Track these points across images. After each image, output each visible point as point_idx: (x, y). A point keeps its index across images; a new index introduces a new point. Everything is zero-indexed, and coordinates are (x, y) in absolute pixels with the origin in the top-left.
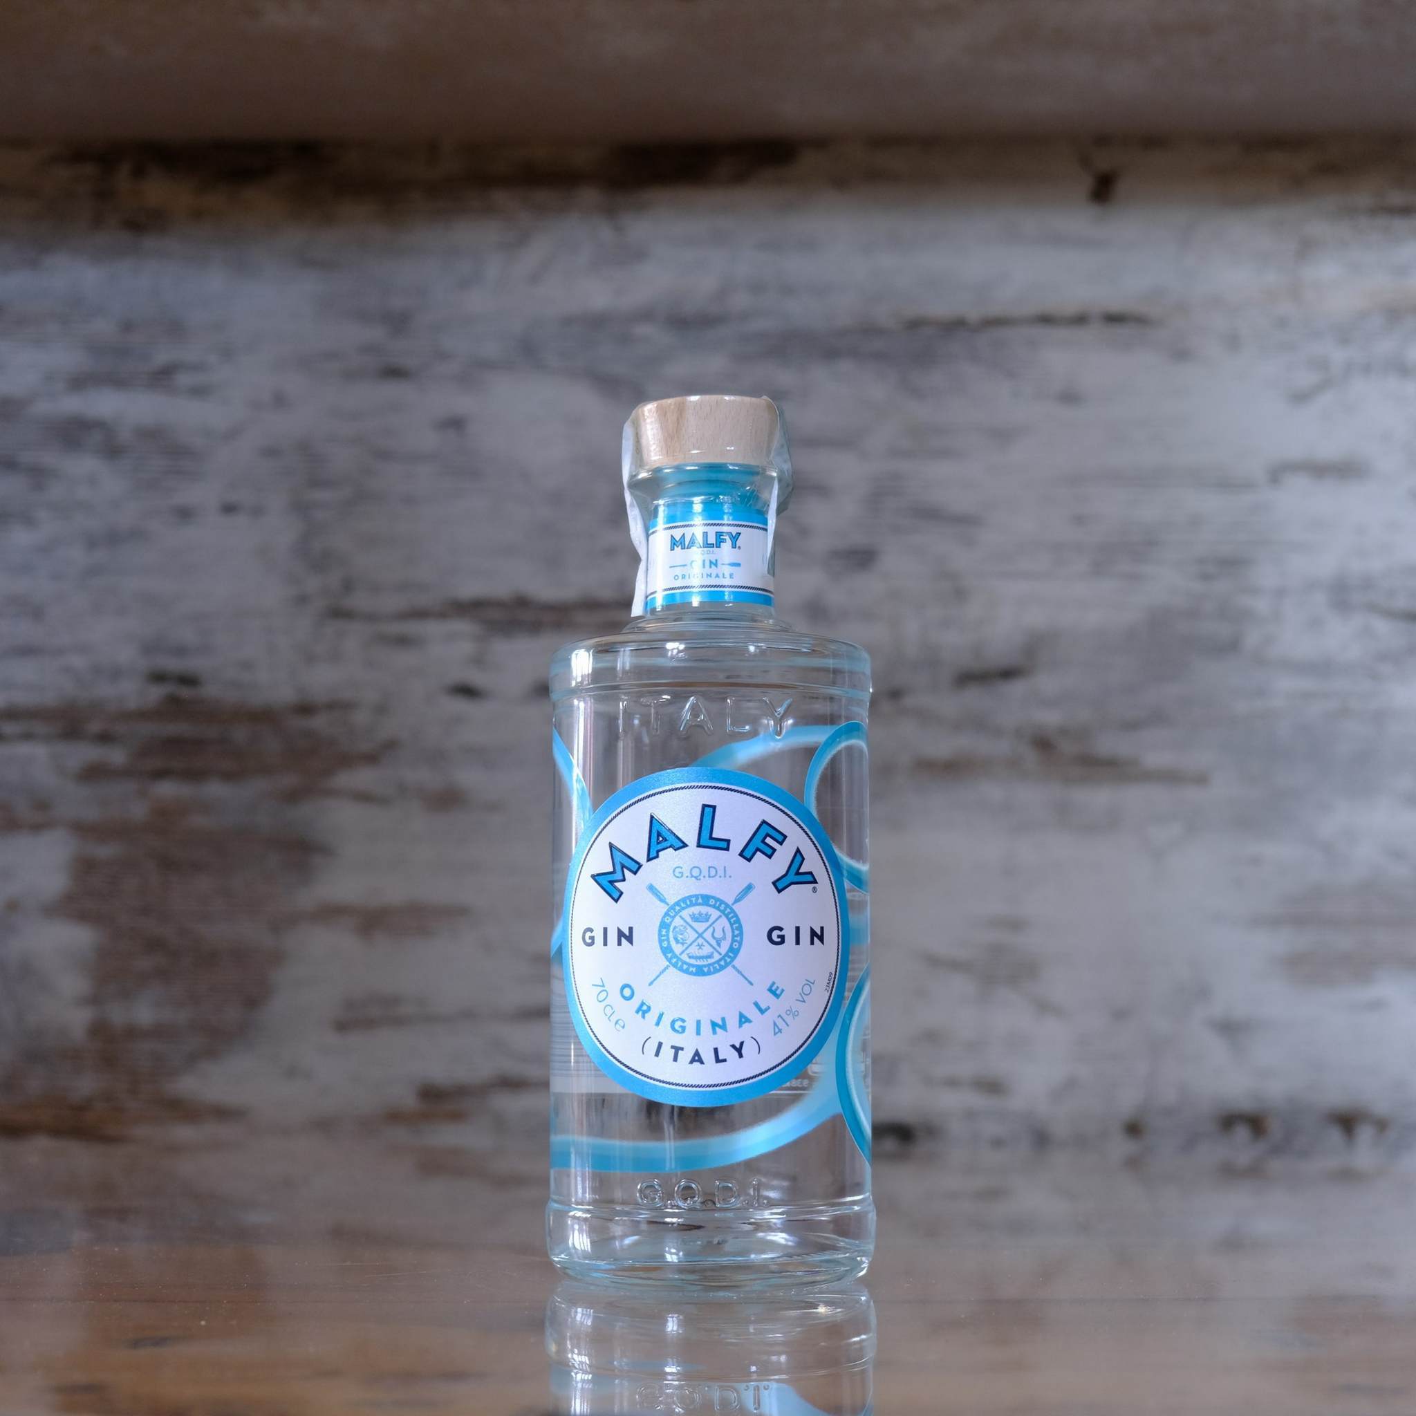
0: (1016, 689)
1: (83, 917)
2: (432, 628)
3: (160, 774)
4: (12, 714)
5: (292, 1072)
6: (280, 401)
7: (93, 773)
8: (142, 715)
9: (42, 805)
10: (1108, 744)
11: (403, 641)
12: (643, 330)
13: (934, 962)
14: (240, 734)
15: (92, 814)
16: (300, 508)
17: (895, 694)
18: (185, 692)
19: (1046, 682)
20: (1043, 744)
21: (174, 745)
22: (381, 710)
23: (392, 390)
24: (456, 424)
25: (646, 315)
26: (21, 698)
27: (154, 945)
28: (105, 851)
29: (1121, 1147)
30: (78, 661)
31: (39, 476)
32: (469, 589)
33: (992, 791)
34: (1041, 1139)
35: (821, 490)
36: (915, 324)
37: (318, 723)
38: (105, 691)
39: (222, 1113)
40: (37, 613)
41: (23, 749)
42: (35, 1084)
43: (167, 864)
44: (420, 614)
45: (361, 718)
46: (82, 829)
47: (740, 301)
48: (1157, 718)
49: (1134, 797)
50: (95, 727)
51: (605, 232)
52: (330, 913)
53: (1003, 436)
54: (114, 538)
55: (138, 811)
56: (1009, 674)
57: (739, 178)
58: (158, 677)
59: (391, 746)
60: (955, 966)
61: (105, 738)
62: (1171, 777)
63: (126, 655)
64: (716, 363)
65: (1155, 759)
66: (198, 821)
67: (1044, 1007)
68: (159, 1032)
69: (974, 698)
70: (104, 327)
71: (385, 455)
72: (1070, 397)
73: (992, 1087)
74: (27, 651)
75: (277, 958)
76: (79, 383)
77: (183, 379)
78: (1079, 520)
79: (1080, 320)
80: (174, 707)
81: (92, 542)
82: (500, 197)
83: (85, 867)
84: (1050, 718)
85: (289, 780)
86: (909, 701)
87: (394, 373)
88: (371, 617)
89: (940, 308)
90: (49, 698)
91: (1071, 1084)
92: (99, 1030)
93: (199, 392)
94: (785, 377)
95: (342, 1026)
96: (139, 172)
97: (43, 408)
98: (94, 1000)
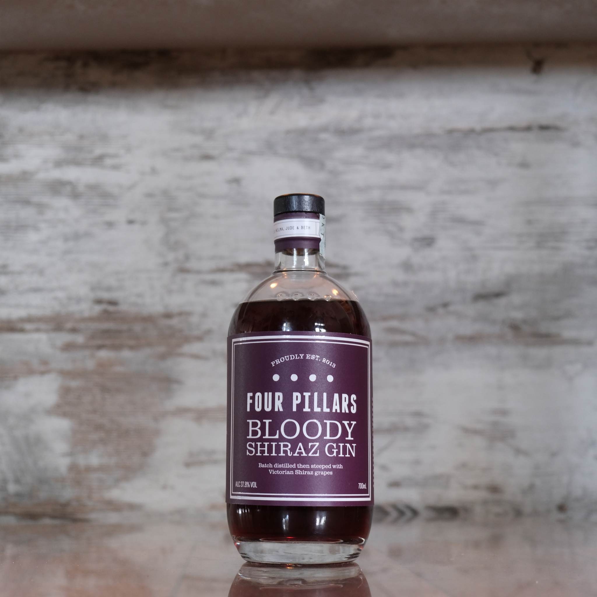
0: (502, 301)
1: (65, 415)
2: (226, 277)
3: (100, 347)
4: (30, 320)
5: (164, 487)
6: (154, 171)
7: (68, 347)
8: (91, 319)
9: (45, 362)
10: (544, 327)
11: (214, 283)
12: (323, 136)
13: (467, 431)
14: (138, 328)
15: (68, 366)
16: (164, 221)
17: (445, 305)
18: (111, 308)
19: (516, 299)
20: (515, 327)
21: (106, 333)
22: (204, 315)
23: (207, 166)
24: (236, 181)
25: (324, 129)
26: (34, 312)
27: (99, 427)
28: (74, 384)
29: (556, 515)
30: (61, 295)
31: (41, 207)
32: (244, 258)
33: (492, 350)
34: (518, 513)
35: (409, 210)
36: (451, 132)
37: (174, 322)
38: (74, 308)
39: (132, 507)
40: (41, 272)
41: (36, 336)
42: (43, 495)
43: (104, 389)
44: (222, 270)
45: (194, 319)
46: (64, 373)
47: (369, 122)
48: (568, 315)
49: (557, 351)
50: (69, 325)
51: (305, 91)
52: (181, 411)
53: (493, 183)
54: (77, 237)
55: (90, 365)
56: (498, 295)
57: (367, 65)
58: (99, 302)
59: (209, 332)
60: (476, 432)
61: (74, 330)
62: (575, 342)
63: (84, 291)
64: (358, 151)
65: (568, 334)
66: (119, 369)
67: (518, 451)
68: (101, 469)
69: (481, 306)
70: (70, 138)
71: (203, 196)
72: (524, 165)
73: (494, 489)
74: (36, 290)
75: (157, 433)
76: (59, 164)
77: (108, 162)
78: (529, 222)
79: (528, 129)
80: (106, 316)
81: (66, 239)
82: (256, 75)
83: (65, 391)
84: (518, 315)
85: (162, 349)
86: (451, 308)
87: (207, 157)
88: (198, 272)
89: (463, 124)
90: (48, 312)
91: (532, 487)
92: (73, 468)
93: (116, 167)
94: (390, 157)
95: (188, 465)
96: (85, 65)
97: (42, 176)
98: (70, 454)
